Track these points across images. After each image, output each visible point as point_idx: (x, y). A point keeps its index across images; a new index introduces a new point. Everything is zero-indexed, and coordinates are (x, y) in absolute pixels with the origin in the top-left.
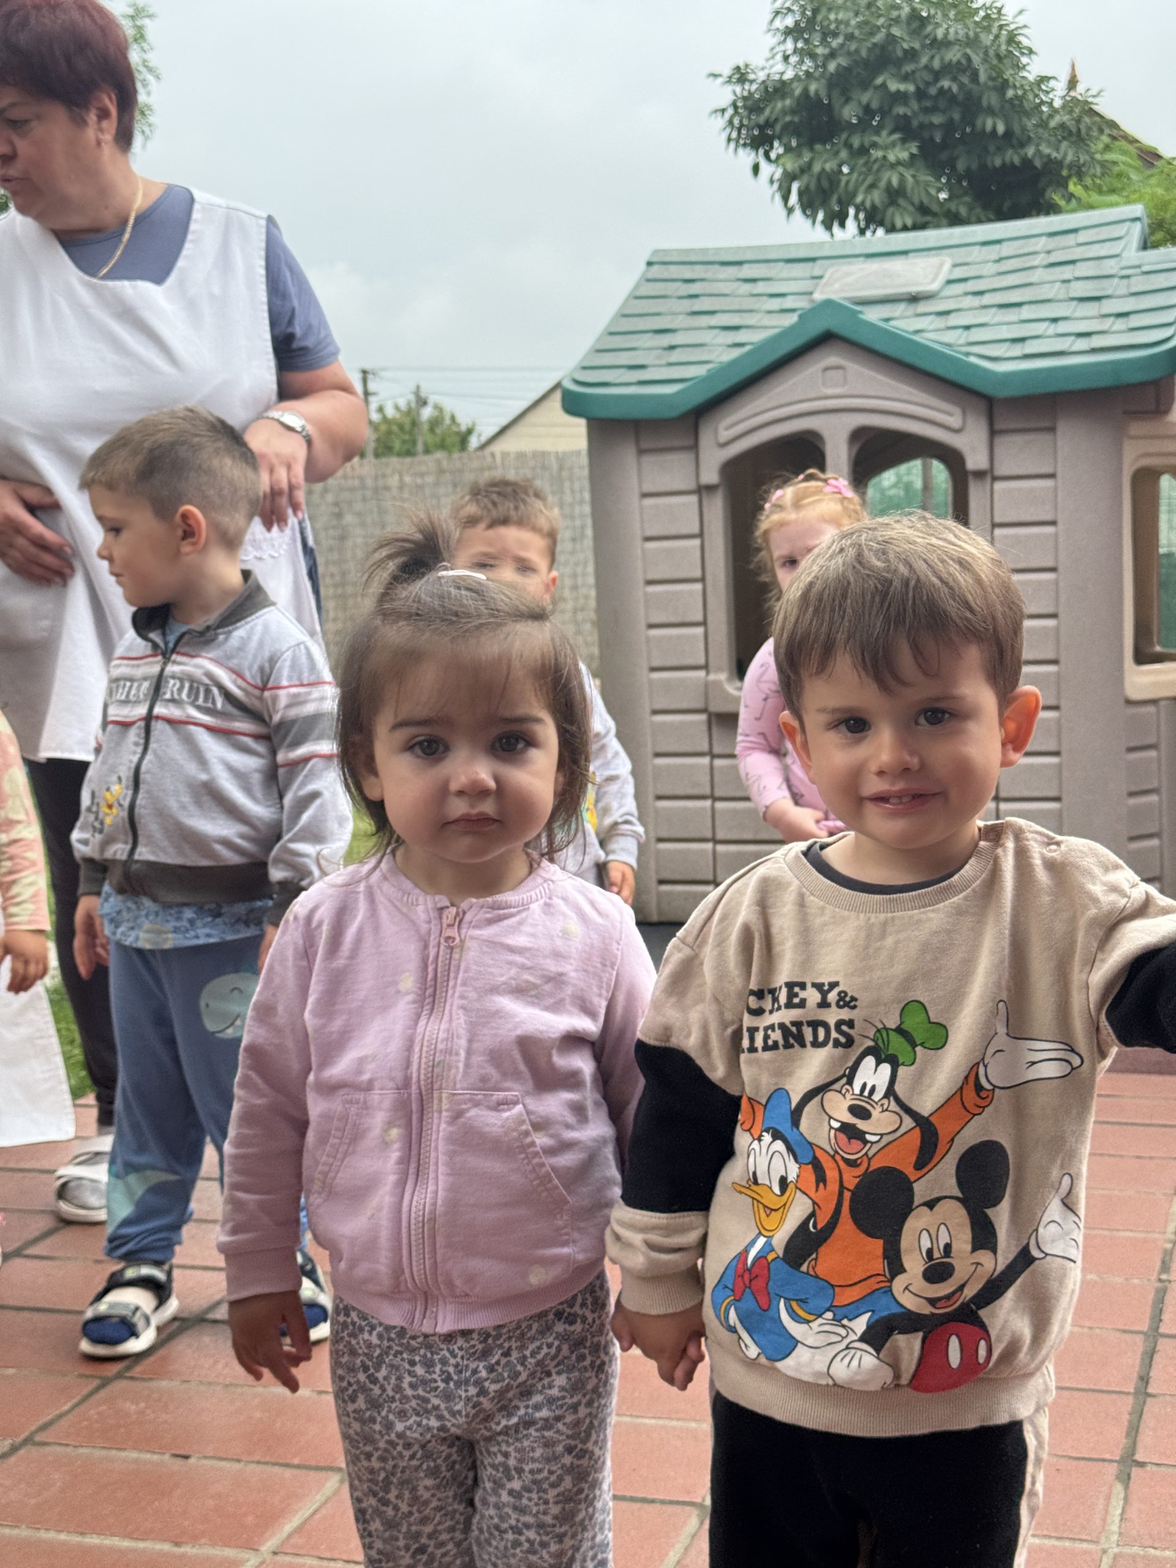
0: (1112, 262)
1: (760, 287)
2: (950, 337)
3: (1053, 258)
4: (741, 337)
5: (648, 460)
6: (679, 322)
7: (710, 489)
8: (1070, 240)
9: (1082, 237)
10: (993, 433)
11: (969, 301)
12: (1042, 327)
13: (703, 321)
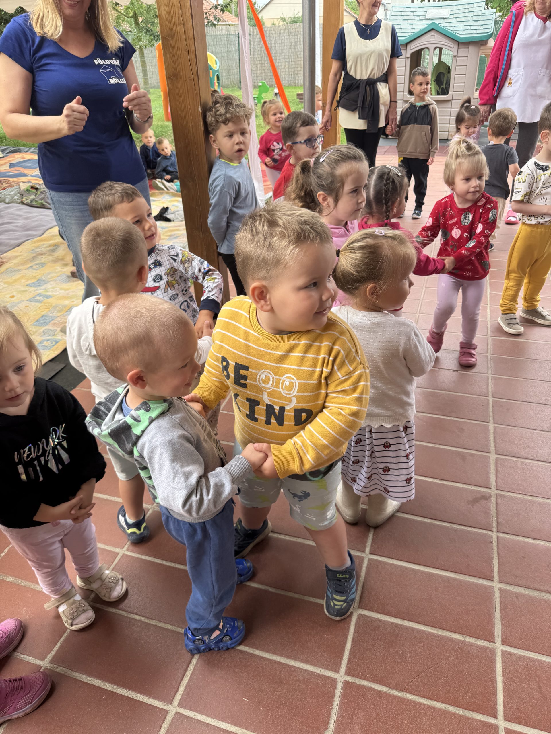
0: (480, 12)
1: (415, 14)
2: (452, 28)
3: (470, 10)
4: (414, 26)
6: (401, 22)
7: (408, 58)
8: (472, 6)
9: (475, 5)
10: (458, 48)
11: (455, 20)
12: (468, 27)
13: (406, 22)
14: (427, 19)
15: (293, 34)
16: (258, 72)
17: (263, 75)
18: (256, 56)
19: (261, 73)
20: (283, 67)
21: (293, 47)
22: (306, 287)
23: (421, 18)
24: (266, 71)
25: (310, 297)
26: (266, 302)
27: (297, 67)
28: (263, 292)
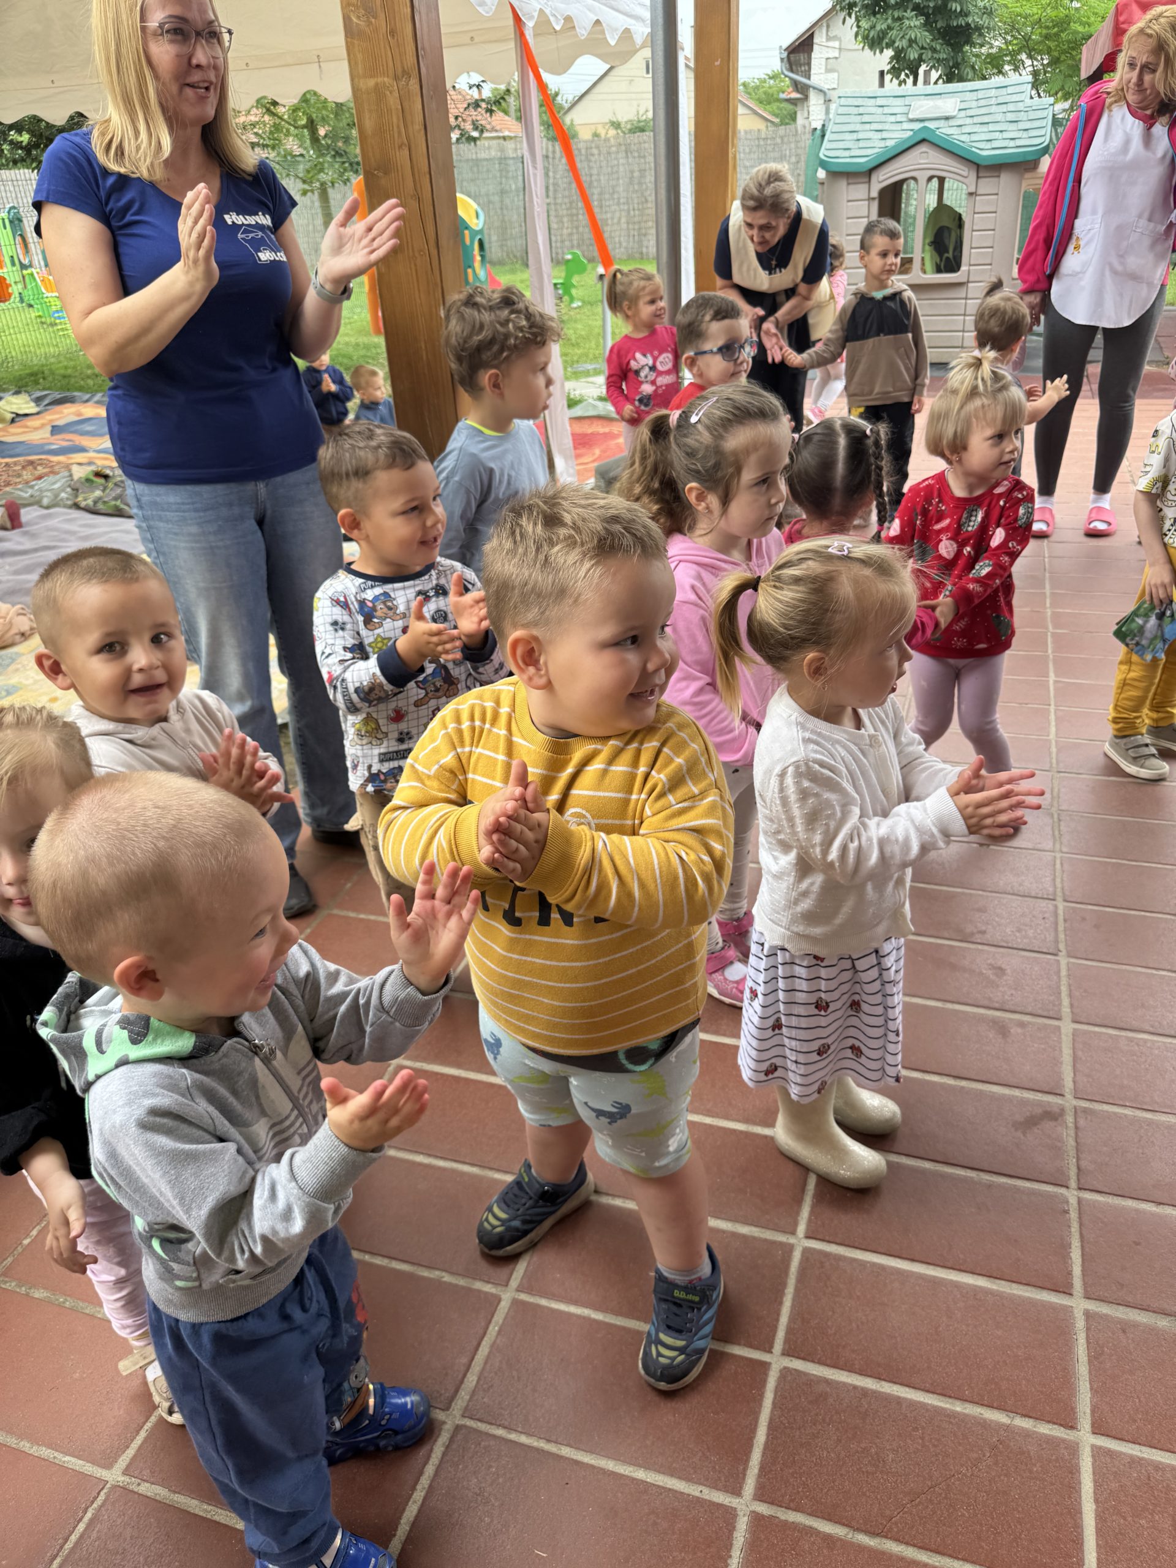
0: (1021, 104)
1: (886, 110)
2: (964, 138)
3: (1001, 100)
4: (885, 135)
5: (852, 187)
6: (858, 127)
7: (873, 199)
8: (1003, 92)
9: (1010, 90)
10: (978, 177)
11: (969, 121)
12: (997, 135)
13: (867, 127)
14: (912, 120)
15: (636, 154)
16: (565, 231)
17: (575, 237)
18: (559, 201)
19: (571, 234)
20: (615, 221)
21: (636, 181)
22: (615, 644)
23: (899, 118)
24: (581, 229)
25: (623, 662)
26: (538, 670)
27: (646, 222)
28: (532, 650)
